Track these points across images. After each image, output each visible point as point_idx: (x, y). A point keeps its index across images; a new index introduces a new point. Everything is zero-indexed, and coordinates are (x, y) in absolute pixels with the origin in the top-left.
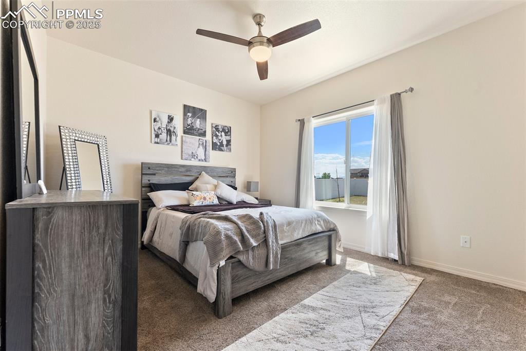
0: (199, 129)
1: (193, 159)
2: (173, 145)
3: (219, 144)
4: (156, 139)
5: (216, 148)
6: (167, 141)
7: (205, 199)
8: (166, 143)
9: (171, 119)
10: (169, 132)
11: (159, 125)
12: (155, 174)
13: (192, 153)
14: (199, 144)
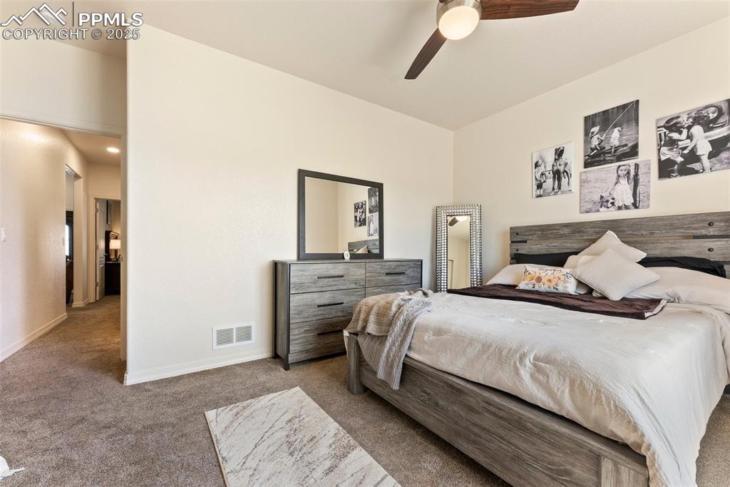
0: (617, 148)
1: (603, 209)
2: (563, 193)
3: (680, 159)
4: (539, 191)
5: (673, 171)
6: (553, 189)
7: (539, 280)
8: (553, 193)
9: (559, 153)
10: (557, 175)
11: (542, 169)
12: (526, 242)
13: (602, 197)
14: (619, 176)
